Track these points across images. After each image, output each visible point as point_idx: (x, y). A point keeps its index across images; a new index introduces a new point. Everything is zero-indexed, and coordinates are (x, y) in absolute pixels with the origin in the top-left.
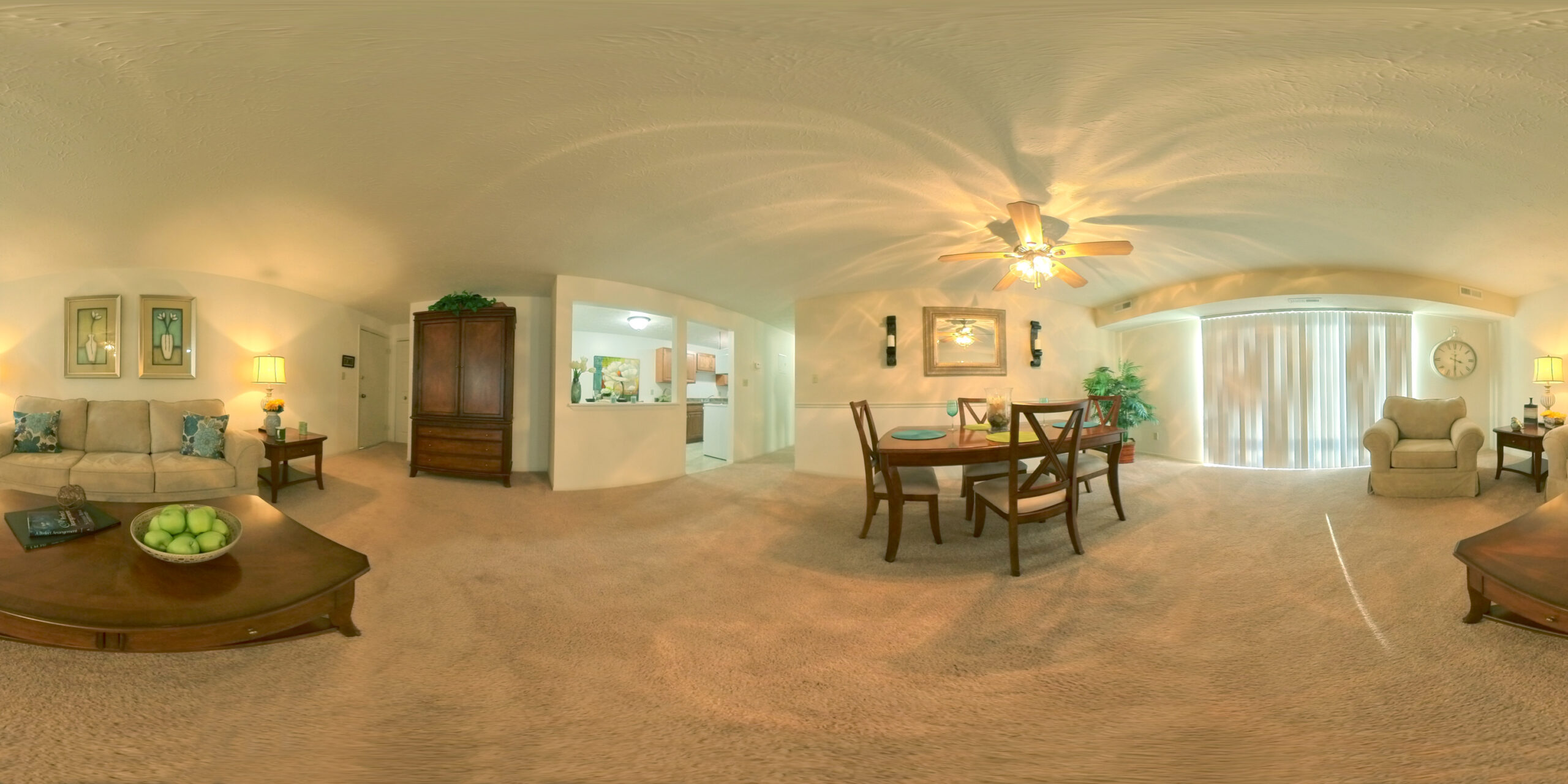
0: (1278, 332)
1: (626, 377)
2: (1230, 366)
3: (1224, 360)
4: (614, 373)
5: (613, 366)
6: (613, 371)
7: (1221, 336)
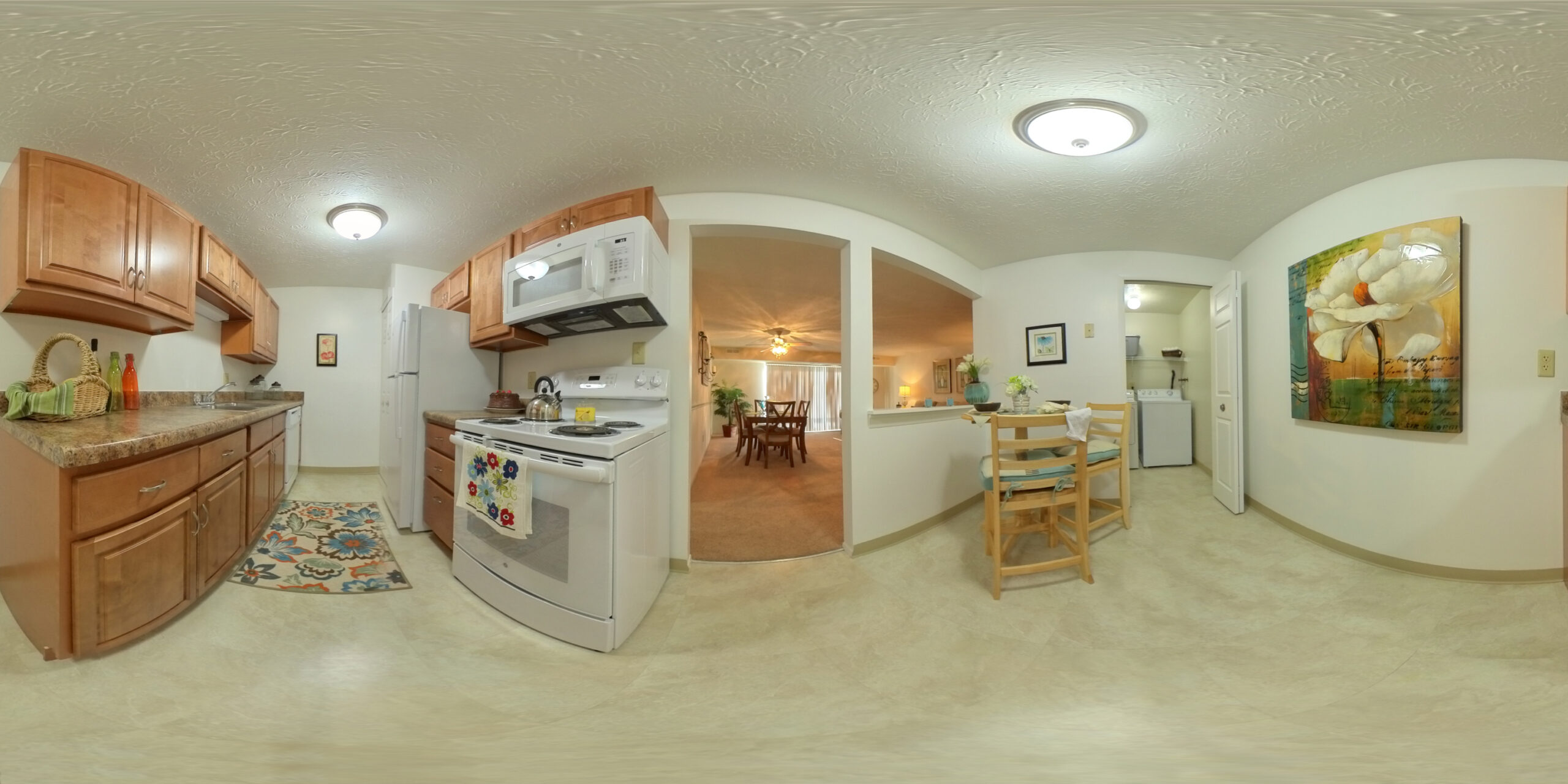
0: (800, 373)
1: (1390, 300)
2: (780, 387)
3: (777, 384)
4: (1344, 299)
5: (1337, 274)
6: (1338, 292)
7: (776, 373)
